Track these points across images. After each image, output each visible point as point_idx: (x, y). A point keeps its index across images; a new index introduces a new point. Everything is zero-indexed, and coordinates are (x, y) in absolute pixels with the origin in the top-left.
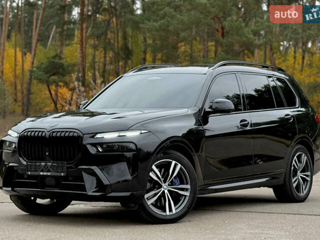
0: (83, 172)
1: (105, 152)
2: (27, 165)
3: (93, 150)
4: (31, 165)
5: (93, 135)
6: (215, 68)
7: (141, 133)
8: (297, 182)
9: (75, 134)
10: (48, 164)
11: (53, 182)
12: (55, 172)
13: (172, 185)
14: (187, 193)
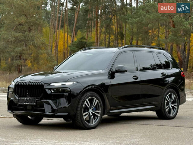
0: (44, 103)
1: (55, 93)
2: (18, 99)
3: (49, 92)
4: (20, 99)
5: (49, 84)
6: (120, 49)
7: (73, 83)
8: (168, 109)
9: (40, 84)
10: (28, 99)
11: (31, 108)
12: (31, 102)
13: (92, 110)
14: (99, 115)
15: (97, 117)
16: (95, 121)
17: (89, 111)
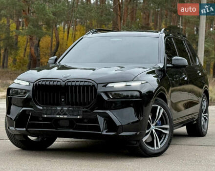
0: (98, 116)
1: (114, 99)
2: (43, 110)
4: (46, 109)
5: (105, 85)
7: (142, 84)
9: (90, 84)
10: (64, 108)
11: (67, 124)
12: (70, 115)
13: (156, 125)
14: (167, 132)
15: (164, 135)
16: (162, 143)
17: (151, 128)
